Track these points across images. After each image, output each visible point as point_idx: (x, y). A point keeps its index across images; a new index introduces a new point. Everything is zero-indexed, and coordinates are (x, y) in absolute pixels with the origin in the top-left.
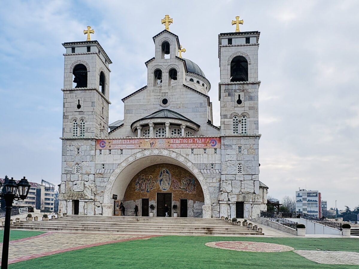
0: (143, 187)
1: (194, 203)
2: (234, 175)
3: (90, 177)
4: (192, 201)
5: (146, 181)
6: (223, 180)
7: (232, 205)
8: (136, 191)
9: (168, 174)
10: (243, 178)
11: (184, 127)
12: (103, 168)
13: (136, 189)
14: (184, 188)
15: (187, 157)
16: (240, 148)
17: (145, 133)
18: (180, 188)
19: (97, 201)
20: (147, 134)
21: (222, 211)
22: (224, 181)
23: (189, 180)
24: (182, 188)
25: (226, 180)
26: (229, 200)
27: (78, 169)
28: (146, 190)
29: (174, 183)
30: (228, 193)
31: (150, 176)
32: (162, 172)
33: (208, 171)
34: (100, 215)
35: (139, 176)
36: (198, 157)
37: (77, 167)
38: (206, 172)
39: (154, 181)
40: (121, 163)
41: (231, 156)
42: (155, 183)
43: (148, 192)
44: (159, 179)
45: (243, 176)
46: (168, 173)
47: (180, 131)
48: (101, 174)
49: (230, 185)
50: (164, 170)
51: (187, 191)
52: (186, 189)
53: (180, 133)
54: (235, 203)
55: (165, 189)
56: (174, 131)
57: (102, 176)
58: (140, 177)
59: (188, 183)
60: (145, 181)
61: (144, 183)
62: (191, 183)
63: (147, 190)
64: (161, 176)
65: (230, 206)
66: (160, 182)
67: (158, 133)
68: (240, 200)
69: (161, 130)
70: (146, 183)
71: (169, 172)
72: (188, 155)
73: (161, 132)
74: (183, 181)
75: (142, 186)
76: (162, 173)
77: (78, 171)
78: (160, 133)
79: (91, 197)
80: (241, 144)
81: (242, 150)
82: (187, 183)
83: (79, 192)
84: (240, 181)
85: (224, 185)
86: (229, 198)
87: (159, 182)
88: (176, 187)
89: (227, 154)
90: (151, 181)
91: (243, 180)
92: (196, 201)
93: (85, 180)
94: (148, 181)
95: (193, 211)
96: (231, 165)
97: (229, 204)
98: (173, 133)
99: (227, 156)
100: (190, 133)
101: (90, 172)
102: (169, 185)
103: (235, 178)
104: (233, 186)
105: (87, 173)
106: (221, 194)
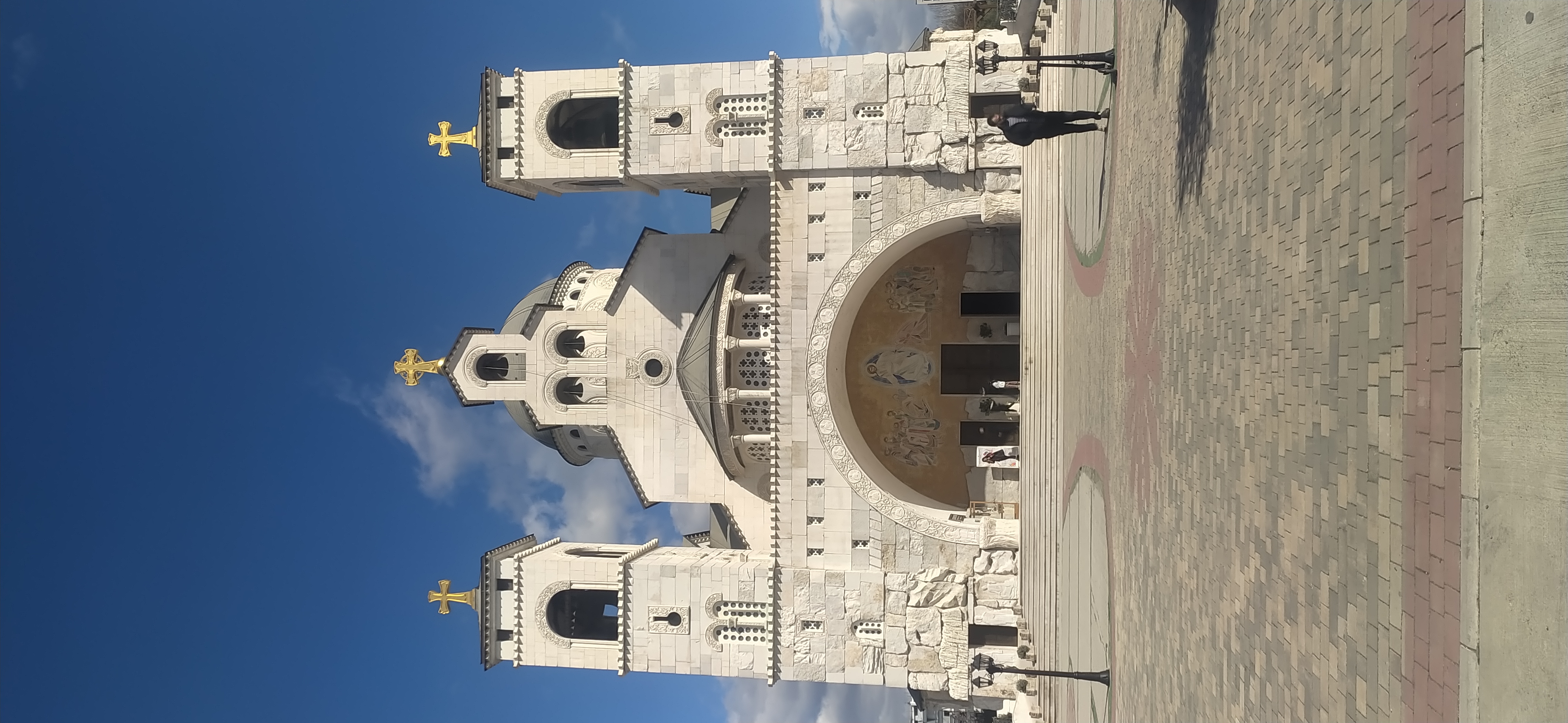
0: (921, 439)
1: (972, 269)
2: (890, 126)
3: (896, 587)
4: (966, 277)
5: (903, 430)
6: (905, 161)
7: (979, 129)
8: (935, 465)
9: (880, 358)
10: (899, 100)
11: (739, 295)
12: (865, 544)
13: (928, 464)
14: (926, 304)
15: (834, 274)
16: (808, 113)
17: (753, 425)
18: (925, 315)
19: (970, 565)
20: (754, 416)
21: (999, 161)
22: (907, 159)
23: (898, 287)
24: (924, 311)
25: (904, 151)
26: (964, 140)
27: (870, 627)
28: (932, 429)
29: (908, 335)
30: (943, 145)
31: (886, 415)
32: (873, 378)
33: (875, 208)
34: (1018, 554)
35: (887, 455)
36: (835, 241)
37: (861, 631)
38: (879, 215)
39: (903, 402)
40: (849, 483)
41: (830, 138)
42: (909, 399)
43: (938, 424)
44: (896, 385)
45: (891, 101)
46: (877, 357)
47: (749, 312)
48: (883, 552)
49: (918, 140)
50: (868, 369)
51: (934, 295)
52: (927, 296)
53: (754, 312)
54: (973, 120)
55: (929, 365)
56: (747, 331)
57: (891, 549)
58: (890, 450)
59: (909, 289)
60: (902, 435)
61: (909, 438)
62: (907, 281)
63: (931, 426)
64: (885, 381)
65: (985, 135)
66: (906, 382)
67: (753, 380)
68: (964, 105)
69: (745, 369)
70: (911, 431)
71: (875, 355)
72: (827, 270)
73: (751, 369)
74: (902, 307)
75: (918, 443)
76: (877, 378)
77: (876, 627)
78: (753, 374)
79: (960, 584)
80: (798, 110)
81: (814, 106)
82: (909, 293)
83: (942, 625)
84: (906, 108)
85: (919, 160)
86: (959, 141)
87: (906, 387)
88: (922, 331)
89: (826, 152)
90: (903, 413)
91: (904, 100)
92: (968, 263)
93: (904, 603)
94: (902, 422)
95: (998, 272)
96: (859, 137)
97: (977, 137)
98: (754, 332)
99: (832, 151)
100: (754, 285)
101: (879, 586)
102: (914, 354)
103: (898, 123)
104: (922, 131)
105: (881, 596)
106: (945, 163)
